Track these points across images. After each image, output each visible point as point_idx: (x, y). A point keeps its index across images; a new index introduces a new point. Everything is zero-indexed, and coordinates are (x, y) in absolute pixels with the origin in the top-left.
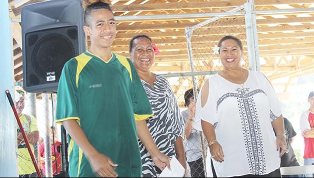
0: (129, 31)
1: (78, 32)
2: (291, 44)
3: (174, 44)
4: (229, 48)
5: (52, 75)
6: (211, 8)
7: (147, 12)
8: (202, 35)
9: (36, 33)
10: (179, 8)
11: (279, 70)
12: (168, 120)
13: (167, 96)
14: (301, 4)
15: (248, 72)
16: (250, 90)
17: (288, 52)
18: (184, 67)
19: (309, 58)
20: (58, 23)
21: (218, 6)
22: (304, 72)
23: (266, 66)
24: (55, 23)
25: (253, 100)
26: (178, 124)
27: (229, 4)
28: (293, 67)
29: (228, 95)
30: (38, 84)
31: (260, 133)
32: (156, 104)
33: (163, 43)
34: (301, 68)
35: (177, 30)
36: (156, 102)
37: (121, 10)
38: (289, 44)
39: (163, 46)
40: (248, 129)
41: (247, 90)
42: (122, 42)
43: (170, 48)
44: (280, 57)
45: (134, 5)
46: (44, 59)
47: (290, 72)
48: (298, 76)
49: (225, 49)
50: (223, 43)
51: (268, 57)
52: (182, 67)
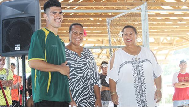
0: (70, 18)
1: (36, 20)
2: (170, 30)
3: (98, 27)
4: (129, 33)
5: (18, 46)
6: (122, 7)
7: (82, 8)
8: (116, 23)
9: (9, 20)
10: (101, 6)
11: (162, 46)
12: (89, 76)
13: (89, 62)
14: (177, 6)
15: (141, 48)
16: (141, 60)
17: (168, 35)
18: (104, 42)
19: (181, 39)
20: (23, 14)
21: (125, 6)
22: (178, 47)
23: (154, 43)
24: (22, 14)
25: (142, 66)
26: (96, 79)
27: (132, 4)
28: (171, 44)
29: (126, 63)
30: (9, 51)
31: (145, 86)
32: (81, 66)
33: (91, 26)
34: (176, 45)
35: (100, 19)
36: (81, 65)
37: (66, 6)
38: (169, 30)
39: (91, 29)
40: (138, 83)
41: (139, 59)
42: (66, 25)
43: (95, 30)
44: (163, 38)
45: (74, 3)
46: (13, 36)
47: (169, 47)
48: (174, 50)
49: (126, 34)
50: (125, 30)
51: (156, 38)
52: (102, 42)
